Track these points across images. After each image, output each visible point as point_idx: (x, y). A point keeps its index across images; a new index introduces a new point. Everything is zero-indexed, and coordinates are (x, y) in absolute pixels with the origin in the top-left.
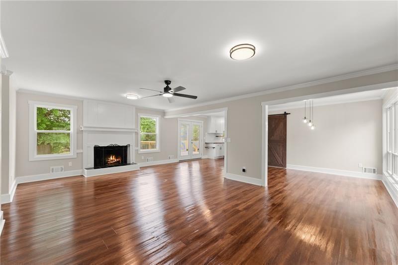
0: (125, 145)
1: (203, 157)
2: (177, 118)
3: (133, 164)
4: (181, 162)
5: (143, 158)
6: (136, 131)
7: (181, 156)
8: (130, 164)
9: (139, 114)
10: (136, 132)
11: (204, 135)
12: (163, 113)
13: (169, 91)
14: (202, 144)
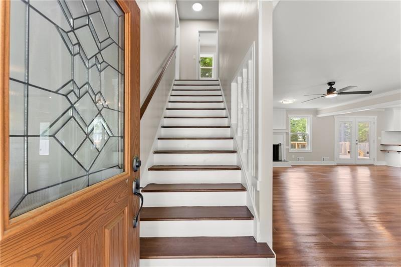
0: (277, 144)
1: (377, 163)
2: (334, 116)
3: (284, 161)
4: (339, 165)
5: (293, 156)
6: (287, 131)
7: (339, 159)
8: (281, 161)
9: (289, 116)
10: (286, 133)
11: (379, 134)
12: (316, 112)
13: (334, 92)
14: (376, 146)
